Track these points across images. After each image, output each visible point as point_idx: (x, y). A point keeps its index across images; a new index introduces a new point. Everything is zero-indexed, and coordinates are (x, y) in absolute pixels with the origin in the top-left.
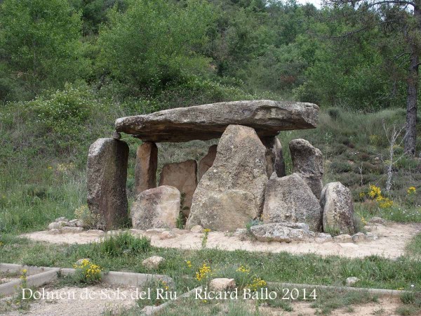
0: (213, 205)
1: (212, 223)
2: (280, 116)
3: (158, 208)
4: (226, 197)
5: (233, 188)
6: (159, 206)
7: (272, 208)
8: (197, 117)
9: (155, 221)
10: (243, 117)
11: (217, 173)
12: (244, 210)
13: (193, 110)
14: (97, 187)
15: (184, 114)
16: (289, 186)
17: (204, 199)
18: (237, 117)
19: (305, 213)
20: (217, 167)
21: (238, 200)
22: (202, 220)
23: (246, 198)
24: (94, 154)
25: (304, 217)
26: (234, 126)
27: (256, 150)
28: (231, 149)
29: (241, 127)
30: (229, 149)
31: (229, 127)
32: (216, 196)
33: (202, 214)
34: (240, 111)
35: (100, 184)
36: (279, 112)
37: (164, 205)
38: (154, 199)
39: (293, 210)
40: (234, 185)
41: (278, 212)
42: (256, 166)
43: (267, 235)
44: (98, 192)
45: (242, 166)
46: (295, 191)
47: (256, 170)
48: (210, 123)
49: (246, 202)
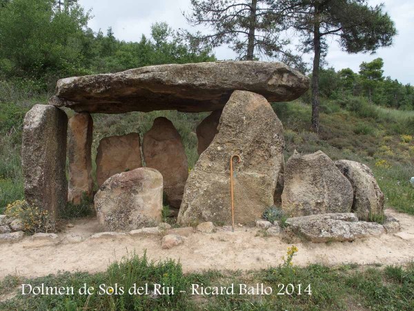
0: (217, 192)
1: (218, 215)
3: (139, 199)
4: (235, 182)
5: (244, 170)
6: (140, 195)
8: (195, 78)
9: (134, 216)
10: (256, 81)
11: (222, 151)
13: (190, 68)
14: (38, 172)
15: (179, 73)
16: (320, 166)
17: (205, 185)
18: (248, 81)
19: (340, 199)
20: (221, 144)
21: (254, 185)
22: (204, 212)
23: (264, 182)
24: (34, 126)
25: (340, 204)
26: (243, 92)
27: (273, 123)
28: (243, 121)
29: (251, 94)
30: (240, 121)
31: (236, 93)
32: (222, 181)
33: (203, 205)
34: (253, 73)
35: (42, 166)
37: (148, 194)
38: (132, 186)
39: (326, 196)
40: (246, 166)
41: (306, 199)
42: (274, 143)
43: (324, 234)
44: (41, 177)
45: (258, 142)
46: (326, 173)
47: (273, 148)
48: (213, 86)
49: (263, 187)
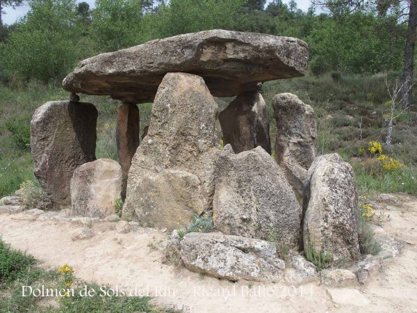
0: (149, 190)
1: (149, 215)
2: (241, 55)
3: (93, 188)
4: (162, 180)
5: (172, 167)
6: (92, 185)
7: (223, 202)
8: (124, 64)
9: (91, 204)
10: (183, 60)
11: (152, 144)
12: (186, 201)
13: (121, 55)
14: (43, 159)
15: (108, 62)
16: (247, 169)
17: (139, 181)
18: (175, 60)
19: (272, 218)
20: (152, 136)
21: (177, 185)
22: (137, 210)
23: (187, 184)
24: (36, 120)
25: (271, 225)
26: (172, 74)
27: (200, 109)
28: (167, 109)
29: (182, 76)
30: (164, 110)
31: (166, 76)
32: (151, 178)
33: (136, 201)
34: (179, 50)
35: (47, 154)
36: (239, 48)
37: (98, 185)
38: (87, 177)
39: (254, 210)
40: (173, 163)
41: (232, 211)
42: (201, 134)
43: (199, 263)
44: (45, 163)
45: (183, 134)
46: (257, 178)
47: (201, 141)
48: (141, 72)
49: (187, 189)
